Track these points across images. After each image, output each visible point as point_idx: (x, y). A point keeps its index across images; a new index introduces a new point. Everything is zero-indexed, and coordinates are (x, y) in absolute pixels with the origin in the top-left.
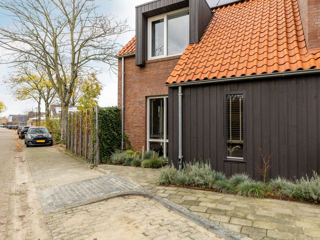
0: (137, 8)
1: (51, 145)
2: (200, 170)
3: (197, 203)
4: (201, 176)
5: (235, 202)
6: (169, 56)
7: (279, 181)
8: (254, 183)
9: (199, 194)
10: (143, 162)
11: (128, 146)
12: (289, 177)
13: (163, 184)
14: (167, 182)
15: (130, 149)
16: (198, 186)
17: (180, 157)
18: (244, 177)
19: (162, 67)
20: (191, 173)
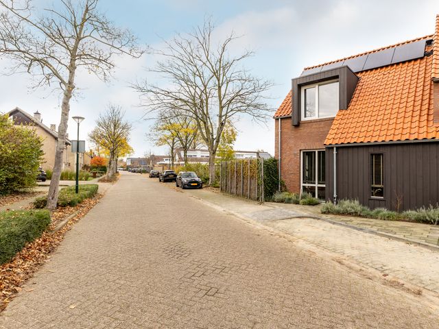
0: (293, 80)
1: (201, 188)
2: (351, 204)
4: (352, 207)
6: (320, 118)
7: (409, 212)
8: (390, 212)
10: (301, 201)
11: (284, 188)
13: (324, 213)
14: (327, 212)
15: (286, 191)
16: (350, 214)
17: (335, 196)
18: (384, 209)
19: (314, 126)
20: (344, 206)
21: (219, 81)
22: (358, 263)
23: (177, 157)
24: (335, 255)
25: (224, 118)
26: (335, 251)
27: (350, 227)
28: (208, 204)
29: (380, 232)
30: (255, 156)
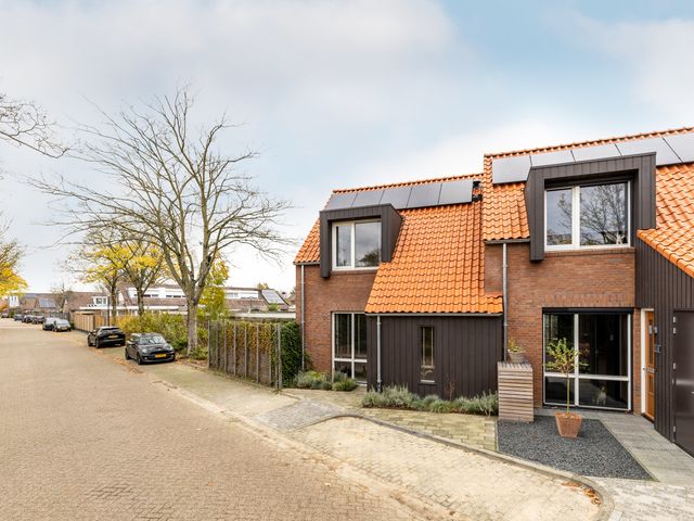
0: (321, 213)
2: (399, 393)
3: (400, 419)
4: (400, 398)
5: (427, 416)
6: (357, 269)
7: (462, 399)
8: (442, 402)
9: (400, 413)
10: (334, 385)
11: (310, 366)
12: (468, 398)
13: (366, 406)
14: (370, 405)
15: (312, 369)
16: (398, 407)
17: (379, 381)
18: (435, 397)
19: (350, 280)
20: (391, 396)
21: (203, 190)
22: (421, 497)
23: (121, 298)
24: (393, 487)
25: (211, 248)
26: (390, 479)
27: (401, 429)
28: (191, 398)
29: (436, 437)
30: (255, 295)
